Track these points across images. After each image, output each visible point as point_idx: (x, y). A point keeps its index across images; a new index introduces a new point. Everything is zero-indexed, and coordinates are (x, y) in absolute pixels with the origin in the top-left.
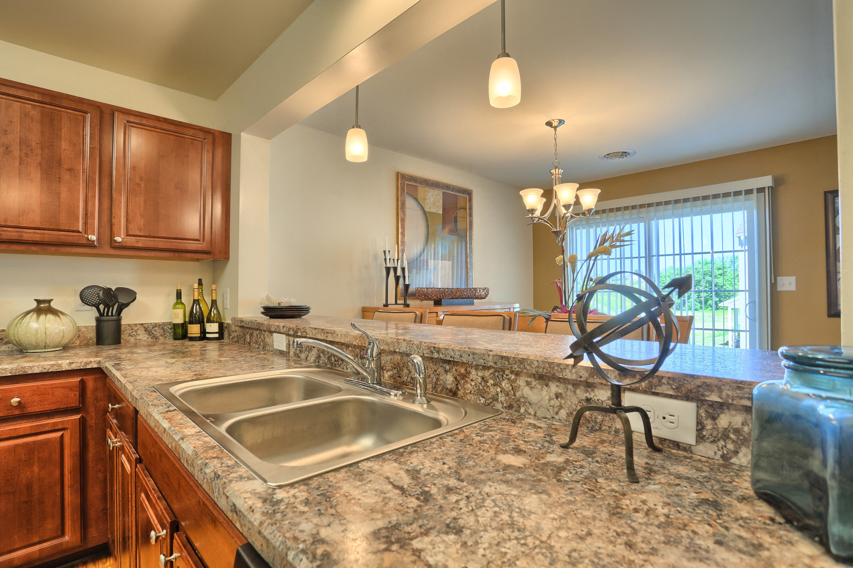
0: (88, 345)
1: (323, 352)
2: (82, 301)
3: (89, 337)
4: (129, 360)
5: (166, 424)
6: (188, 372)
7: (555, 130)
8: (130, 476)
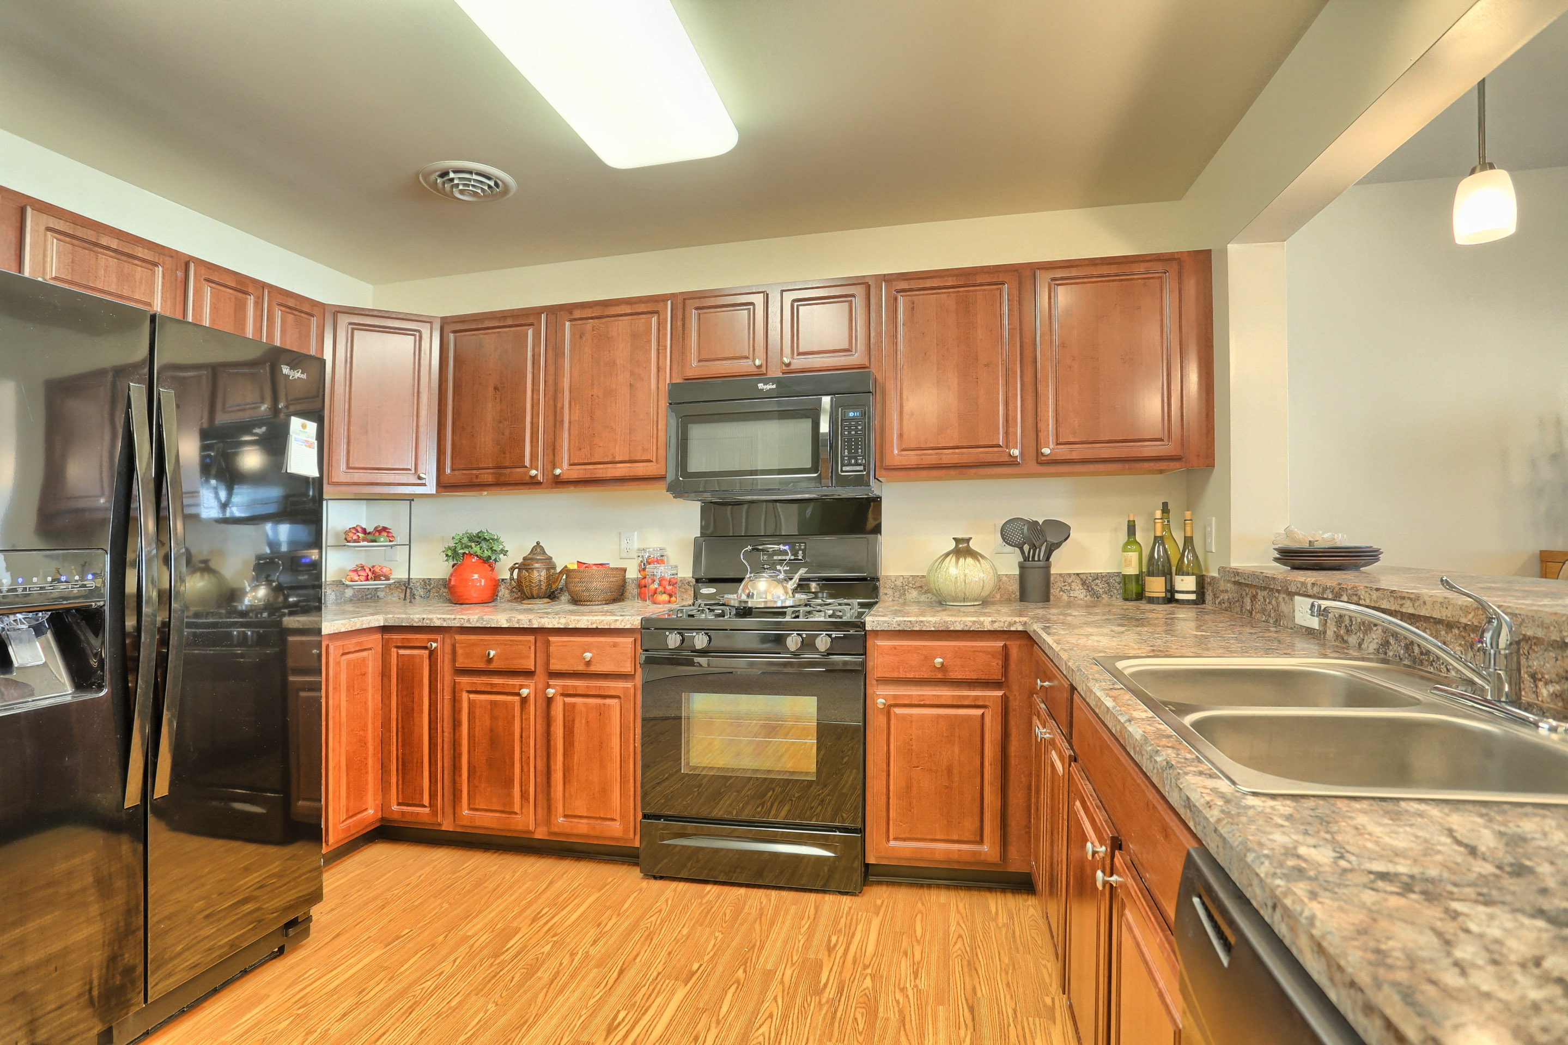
0: (1010, 600)
1: (1395, 635)
2: (1004, 539)
3: (1011, 590)
4: (1062, 623)
5: (1109, 703)
6: (1143, 646)
8: (1061, 779)
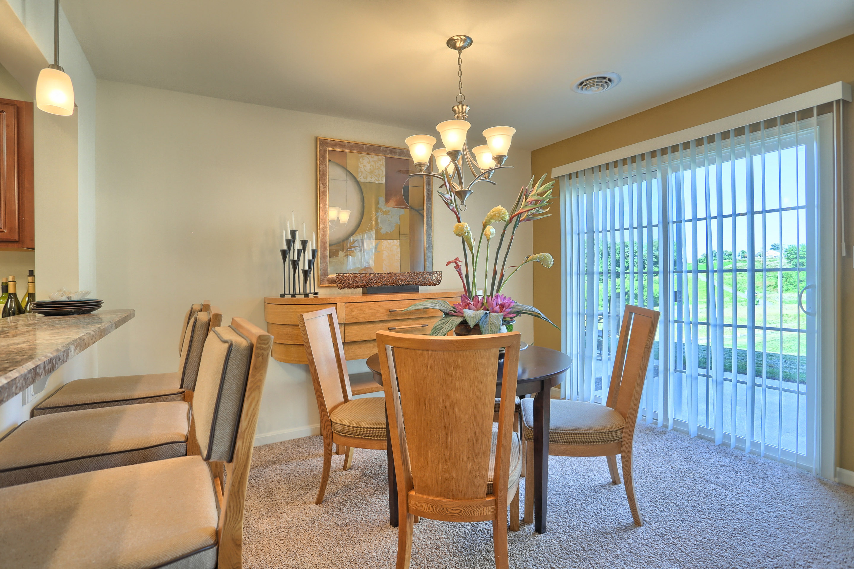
7: (460, 53)
